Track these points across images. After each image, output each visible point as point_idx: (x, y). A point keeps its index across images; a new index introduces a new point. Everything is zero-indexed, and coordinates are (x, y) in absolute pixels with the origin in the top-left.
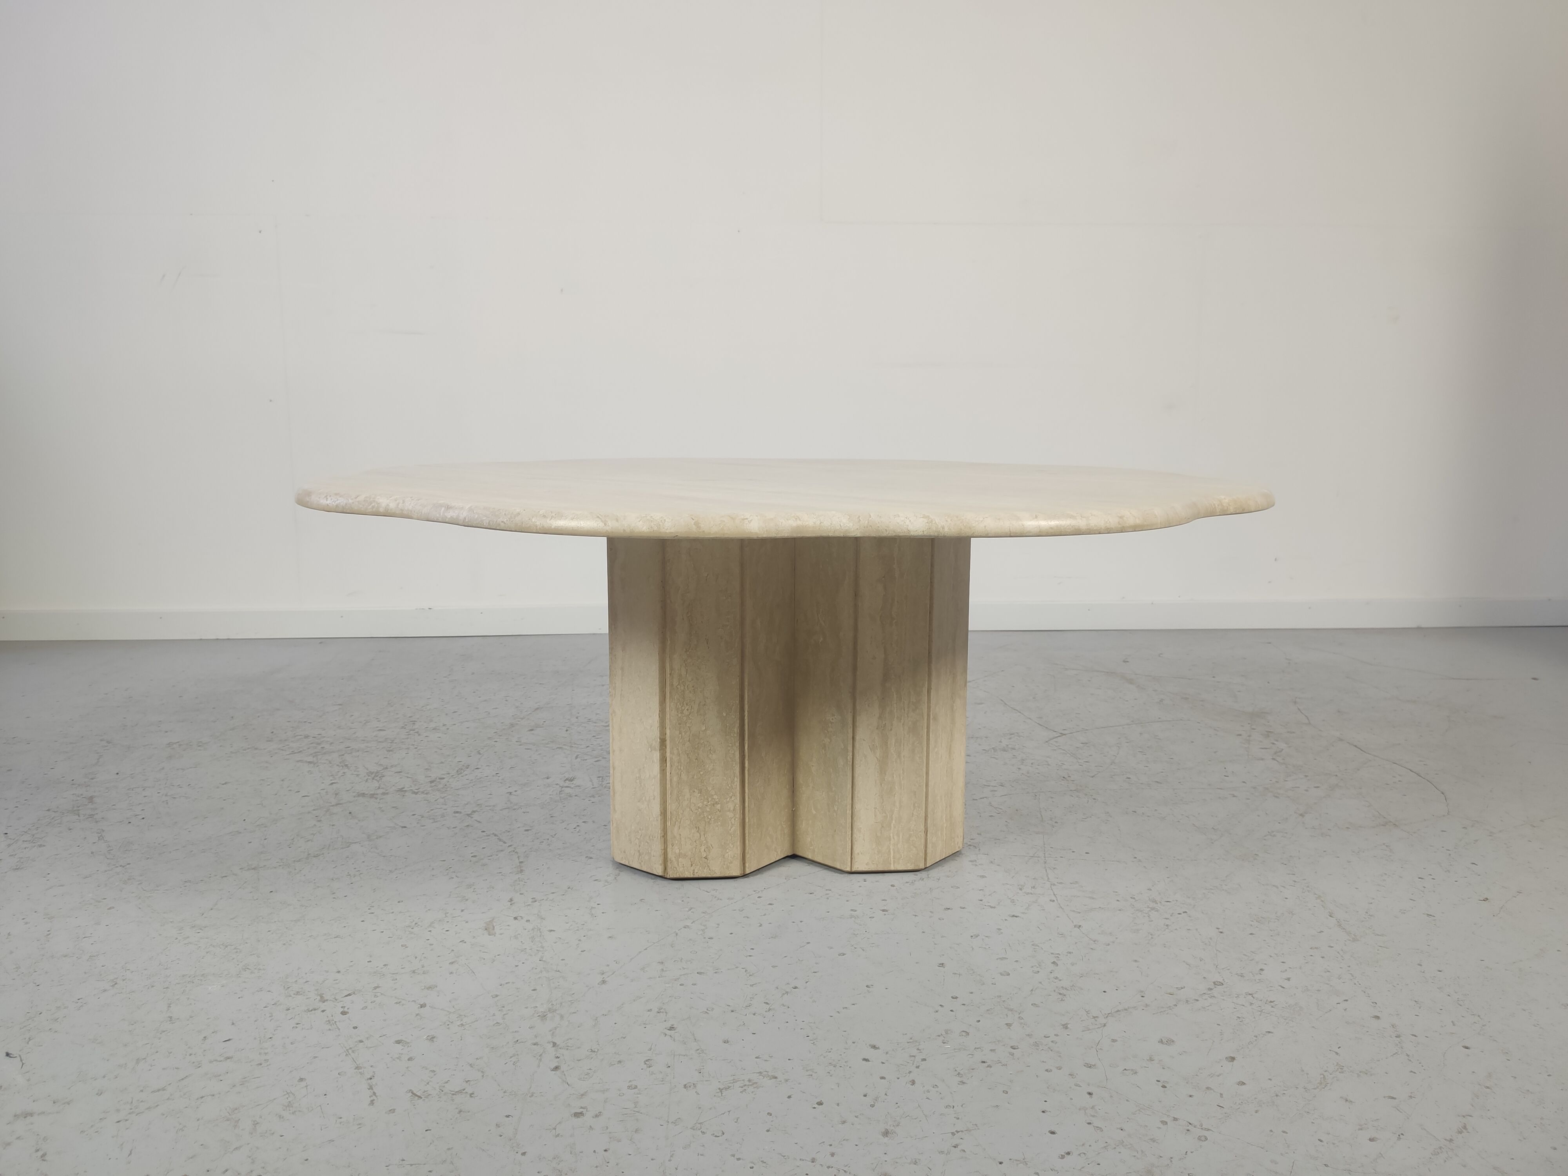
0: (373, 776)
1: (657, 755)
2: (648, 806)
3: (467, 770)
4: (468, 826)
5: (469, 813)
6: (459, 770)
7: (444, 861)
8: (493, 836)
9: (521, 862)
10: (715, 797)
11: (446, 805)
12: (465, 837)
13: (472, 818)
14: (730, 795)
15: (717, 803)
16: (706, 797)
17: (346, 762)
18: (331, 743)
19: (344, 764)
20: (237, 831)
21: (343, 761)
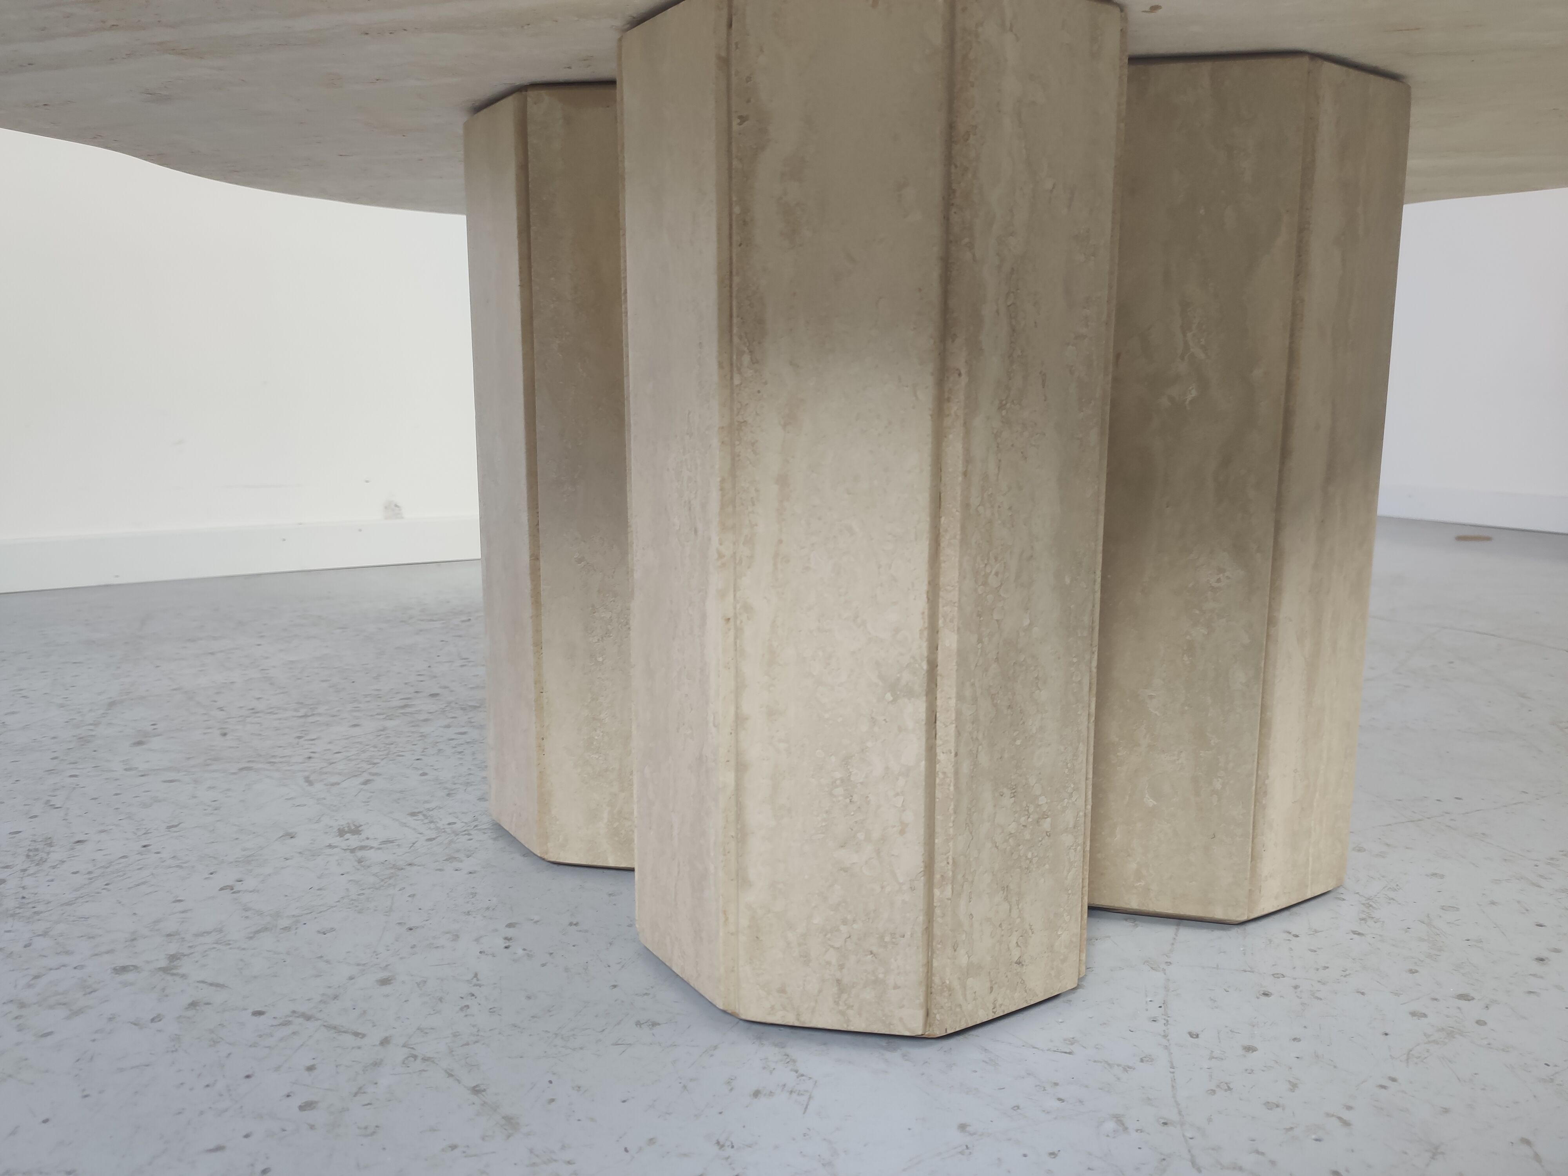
3: (52, 849)
4: (193, 1005)
5: (163, 963)
6: (31, 854)
7: (219, 1148)
8: (301, 1020)
9: (476, 1090)
10: (1042, 800)
11: (68, 953)
12: (215, 1043)
13: (183, 976)
14: (1070, 790)
15: (1044, 816)
16: (1024, 804)
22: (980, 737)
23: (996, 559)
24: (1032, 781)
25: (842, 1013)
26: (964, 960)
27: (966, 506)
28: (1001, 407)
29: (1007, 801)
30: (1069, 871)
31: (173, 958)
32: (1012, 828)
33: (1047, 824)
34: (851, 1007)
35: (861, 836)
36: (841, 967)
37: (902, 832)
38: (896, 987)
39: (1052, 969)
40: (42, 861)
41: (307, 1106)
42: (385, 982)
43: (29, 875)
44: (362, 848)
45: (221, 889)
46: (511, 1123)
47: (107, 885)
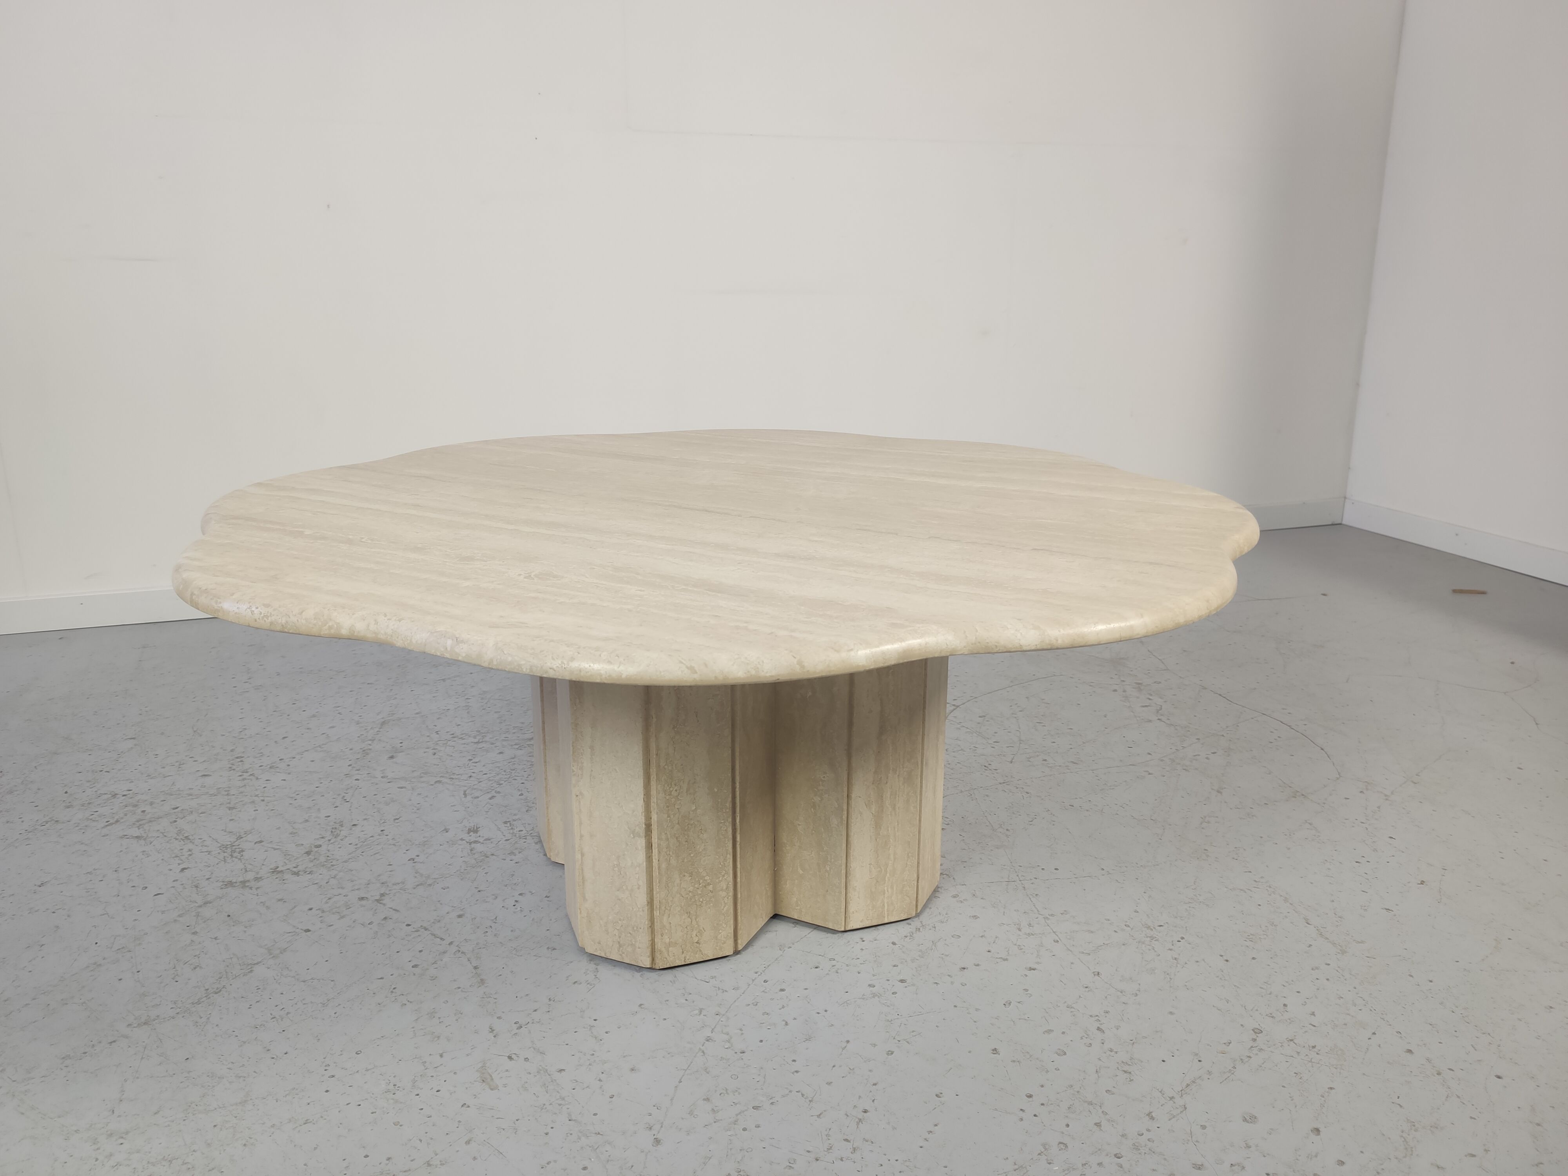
0: (229, 850)
1: (641, 842)
2: (631, 895)
3: (343, 828)
4: (385, 918)
5: (378, 897)
6: (333, 830)
7: (382, 978)
8: (423, 930)
9: (476, 968)
10: (707, 878)
11: (343, 888)
12: (390, 936)
13: (384, 905)
14: (723, 874)
15: (709, 884)
16: (697, 879)
17: (184, 833)
18: (151, 804)
19: (183, 835)
20: (95, 963)
21: (180, 832)
22: (671, 853)
23: (675, 785)
24: (701, 870)
25: (621, 955)
26: (667, 941)
27: (658, 766)
28: (674, 728)
29: (688, 878)
30: (724, 907)
31: (382, 895)
32: (691, 889)
33: (710, 887)
34: (624, 953)
35: (624, 888)
36: (620, 937)
37: (639, 888)
38: (639, 948)
39: (717, 946)
40: (338, 835)
41: (415, 966)
42: (460, 916)
43: (332, 843)
44: (476, 842)
45: (409, 860)
46: (482, 981)
47: (362, 852)
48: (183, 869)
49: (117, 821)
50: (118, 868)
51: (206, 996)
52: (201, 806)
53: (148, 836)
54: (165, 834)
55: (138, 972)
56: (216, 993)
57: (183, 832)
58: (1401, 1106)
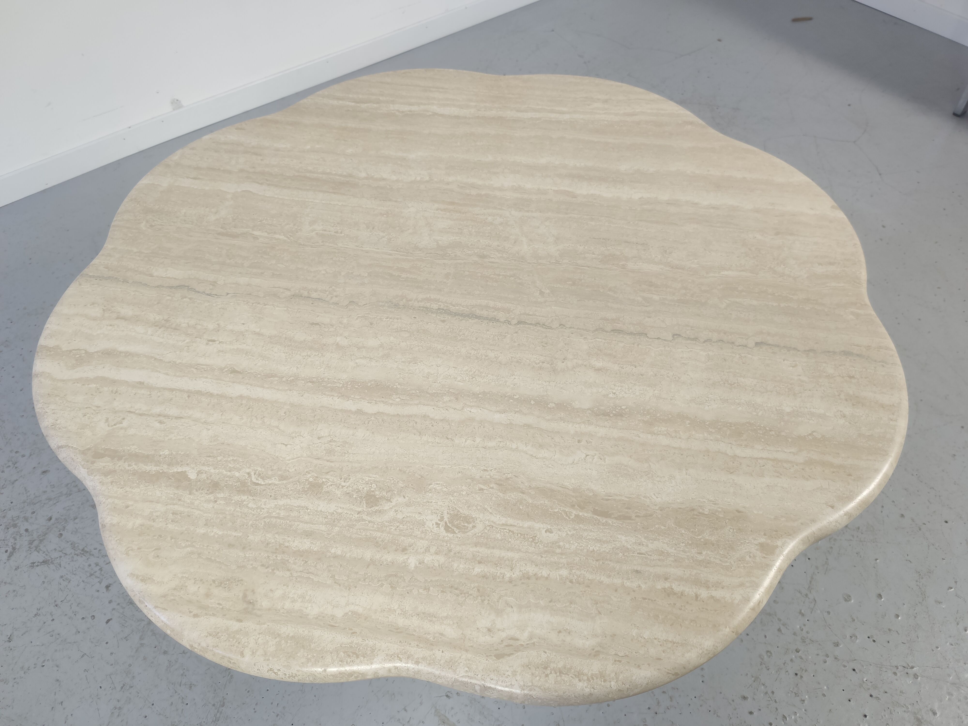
17: (78, 546)
18: (26, 519)
19: (79, 549)
20: (115, 708)
21: (73, 546)
48: (107, 587)
49: (14, 549)
50: (55, 601)
51: (218, 712)
52: (68, 510)
53: (52, 559)
54: (64, 552)
55: (153, 705)
56: (223, 706)
57: (76, 545)
58: (911, 562)
